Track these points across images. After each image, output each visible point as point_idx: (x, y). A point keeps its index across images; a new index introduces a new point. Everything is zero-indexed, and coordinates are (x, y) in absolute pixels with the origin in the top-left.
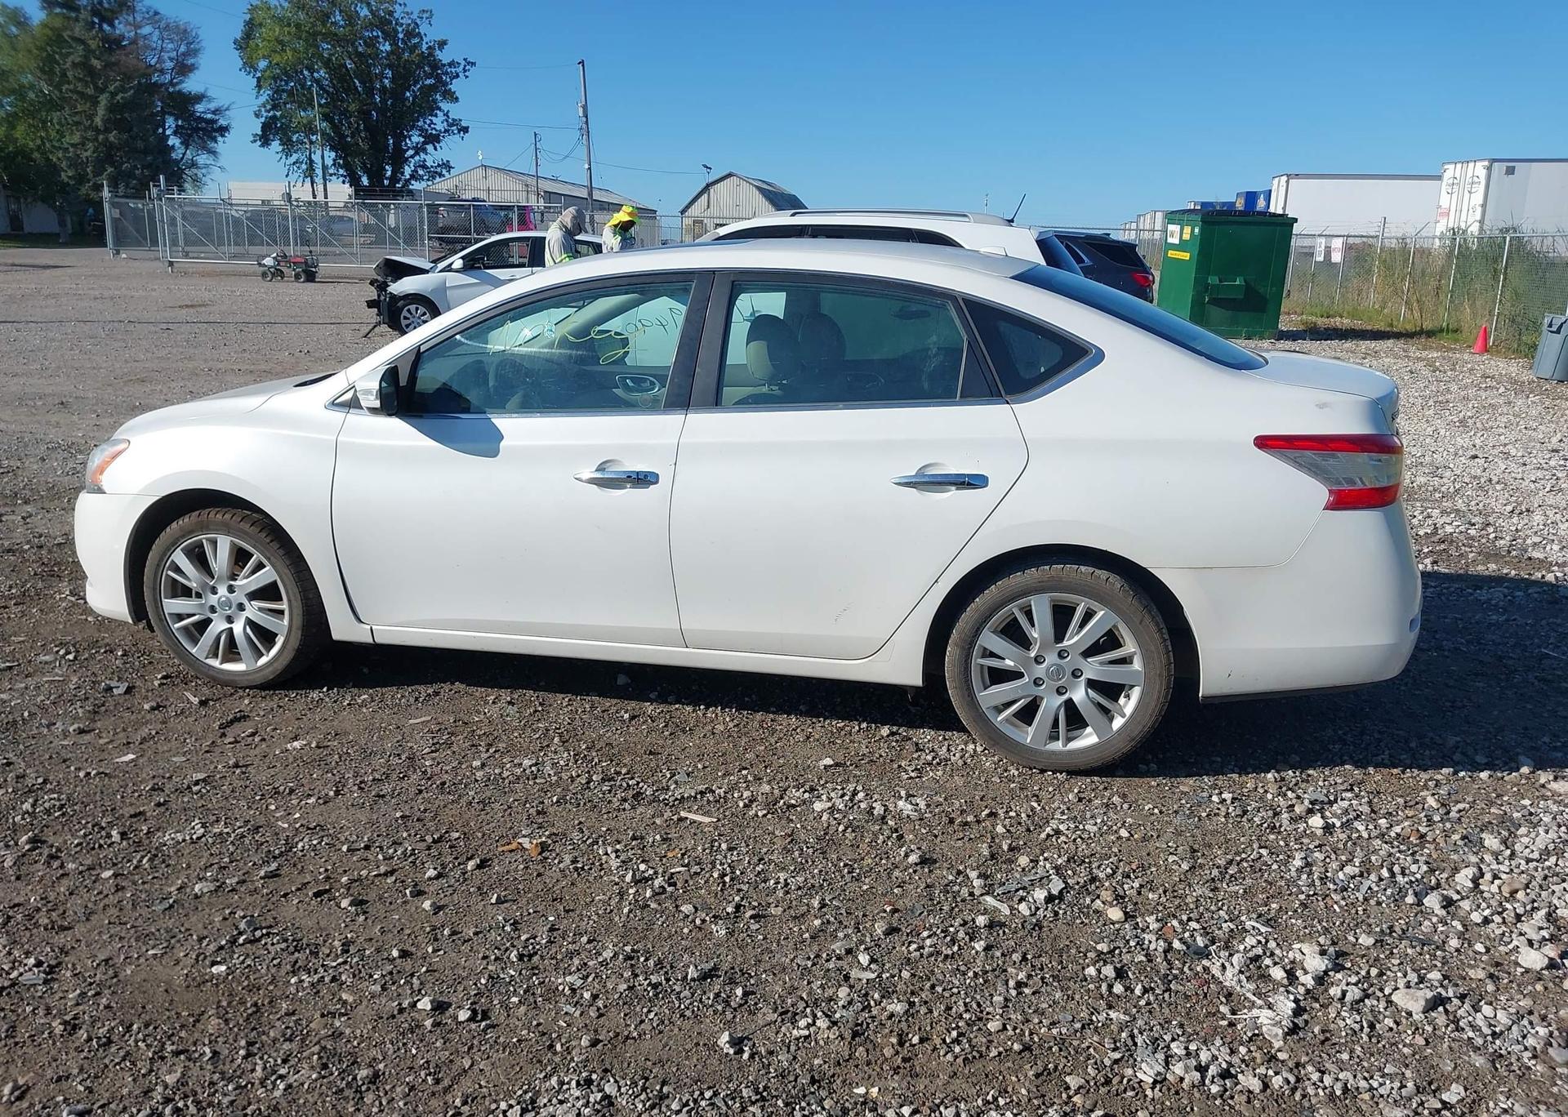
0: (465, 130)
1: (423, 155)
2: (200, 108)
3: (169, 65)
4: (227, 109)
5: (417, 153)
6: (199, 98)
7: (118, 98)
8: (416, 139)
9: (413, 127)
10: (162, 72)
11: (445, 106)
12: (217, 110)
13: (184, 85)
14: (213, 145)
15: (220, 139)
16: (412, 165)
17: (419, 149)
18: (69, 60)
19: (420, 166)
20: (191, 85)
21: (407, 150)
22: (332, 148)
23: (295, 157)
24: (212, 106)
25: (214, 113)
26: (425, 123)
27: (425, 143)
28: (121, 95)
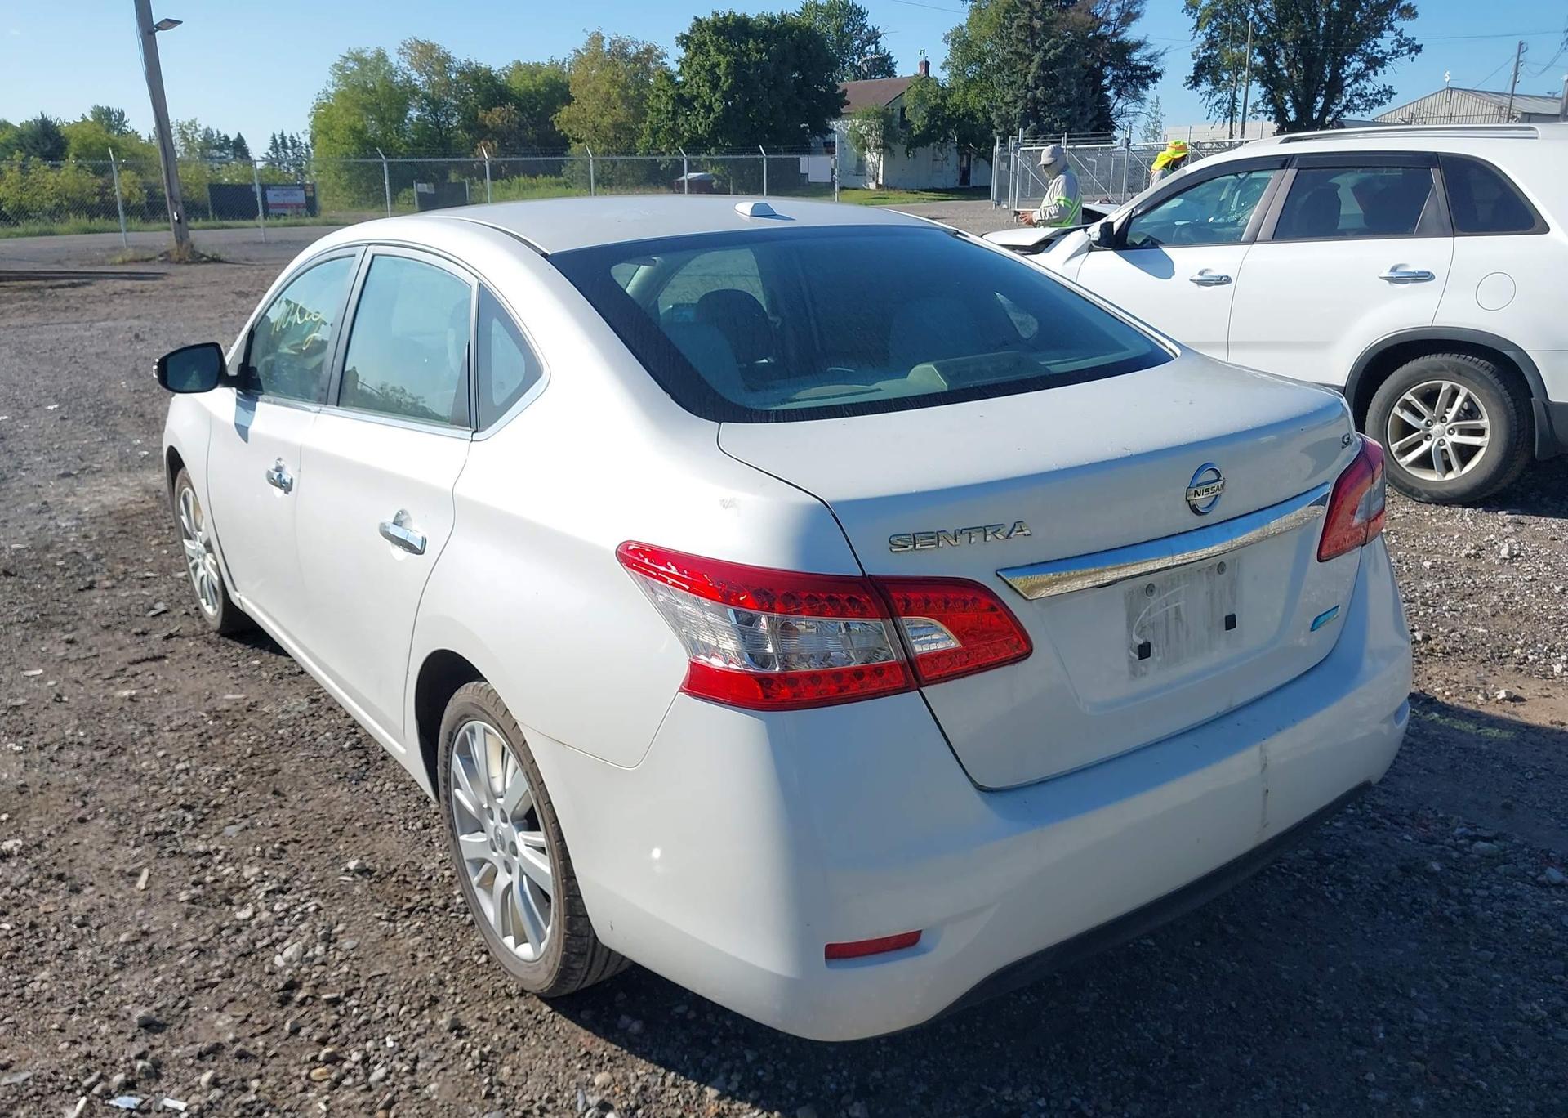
0: (1418, 49)
1: (1363, 82)
2: (1136, 56)
3: (1113, 16)
4: (1162, 54)
5: (1356, 81)
6: (1138, 46)
7: (1050, 54)
8: (1356, 65)
9: (1354, 52)
10: (1108, 23)
11: (1398, 25)
12: (1151, 57)
13: (1125, 34)
14: (1145, 92)
15: (1152, 85)
16: (1348, 93)
17: (1358, 76)
18: (1015, 24)
19: (1357, 95)
20: (1132, 34)
21: (1346, 78)
22: (1264, 84)
23: (1219, 96)
24: (1148, 53)
25: (1149, 59)
26: (1369, 46)
27: (1367, 68)
28: (1053, 51)
